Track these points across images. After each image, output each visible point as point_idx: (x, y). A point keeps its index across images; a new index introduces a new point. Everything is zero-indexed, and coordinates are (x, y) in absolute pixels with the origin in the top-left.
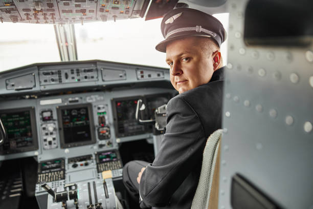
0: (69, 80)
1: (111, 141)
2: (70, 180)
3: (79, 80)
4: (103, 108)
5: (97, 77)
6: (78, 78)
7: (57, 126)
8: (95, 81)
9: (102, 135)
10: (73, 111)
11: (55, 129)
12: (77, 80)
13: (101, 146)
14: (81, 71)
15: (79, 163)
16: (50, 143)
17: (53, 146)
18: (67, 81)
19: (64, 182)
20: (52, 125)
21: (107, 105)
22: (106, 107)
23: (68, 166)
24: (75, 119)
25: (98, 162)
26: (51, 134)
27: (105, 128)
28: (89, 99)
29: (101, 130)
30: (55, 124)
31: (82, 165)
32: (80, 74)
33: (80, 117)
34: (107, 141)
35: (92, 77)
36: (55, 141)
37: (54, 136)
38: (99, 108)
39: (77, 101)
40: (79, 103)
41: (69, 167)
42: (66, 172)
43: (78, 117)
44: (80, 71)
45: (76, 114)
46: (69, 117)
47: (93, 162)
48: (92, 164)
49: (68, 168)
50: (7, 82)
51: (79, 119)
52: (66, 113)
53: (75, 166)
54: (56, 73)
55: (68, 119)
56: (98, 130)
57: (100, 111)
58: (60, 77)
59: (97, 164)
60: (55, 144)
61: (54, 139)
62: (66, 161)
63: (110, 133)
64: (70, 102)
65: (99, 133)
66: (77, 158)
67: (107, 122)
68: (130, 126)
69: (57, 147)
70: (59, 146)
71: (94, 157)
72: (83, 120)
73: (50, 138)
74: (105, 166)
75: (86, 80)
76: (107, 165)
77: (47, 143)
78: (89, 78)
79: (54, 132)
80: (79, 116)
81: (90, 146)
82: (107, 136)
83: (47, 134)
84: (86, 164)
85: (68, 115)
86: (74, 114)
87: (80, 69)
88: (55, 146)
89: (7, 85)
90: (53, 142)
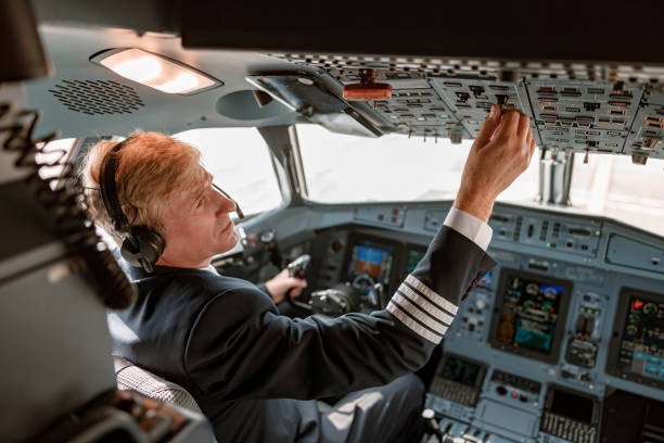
0: (535, 240)
1: (592, 376)
2: (482, 415)
3: (553, 246)
4: (598, 300)
5: (595, 252)
6: (554, 240)
7: (492, 302)
8: (588, 257)
9: (576, 355)
10: (530, 285)
11: (487, 307)
12: (548, 245)
13: (566, 375)
14: (564, 229)
15: (510, 389)
16: (472, 327)
17: (476, 335)
18: (529, 241)
19: (473, 413)
20: (484, 297)
21: (608, 298)
22: (603, 299)
23: (489, 385)
24: (530, 302)
25: (548, 406)
26: (479, 312)
27: (587, 345)
28: (571, 273)
29: (576, 343)
30: (489, 297)
31: (514, 396)
32: (560, 233)
33: (540, 302)
34: (584, 372)
35: (585, 248)
36: (481, 329)
37: (482, 319)
38: (587, 298)
39: (545, 269)
40: (548, 273)
41: (489, 388)
42: (482, 395)
43: (536, 301)
44: (561, 228)
45: (535, 293)
46: (519, 294)
47: (537, 400)
48: (536, 404)
49: (488, 390)
50: (429, 216)
51: (539, 305)
52: (516, 285)
53: (502, 391)
54: (513, 220)
55: (516, 297)
56: (571, 341)
57: (587, 305)
58: (518, 229)
59: (545, 410)
60: (479, 332)
61: (480, 323)
62: (490, 374)
63: (594, 358)
64: (531, 266)
65: (569, 347)
66: (511, 376)
67: (595, 334)
68: (649, 361)
69: (481, 340)
70: (485, 338)
71: (544, 390)
72: (545, 310)
73: (473, 320)
74: (559, 422)
75: (569, 249)
76: (564, 423)
77: (467, 326)
78: (576, 247)
79: (485, 312)
80: (540, 298)
81: (543, 366)
82: (587, 361)
83: (471, 310)
84: (524, 399)
85: (518, 289)
86: (530, 291)
87: (562, 224)
88: (479, 336)
89: (427, 220)
90: (477, 328)
